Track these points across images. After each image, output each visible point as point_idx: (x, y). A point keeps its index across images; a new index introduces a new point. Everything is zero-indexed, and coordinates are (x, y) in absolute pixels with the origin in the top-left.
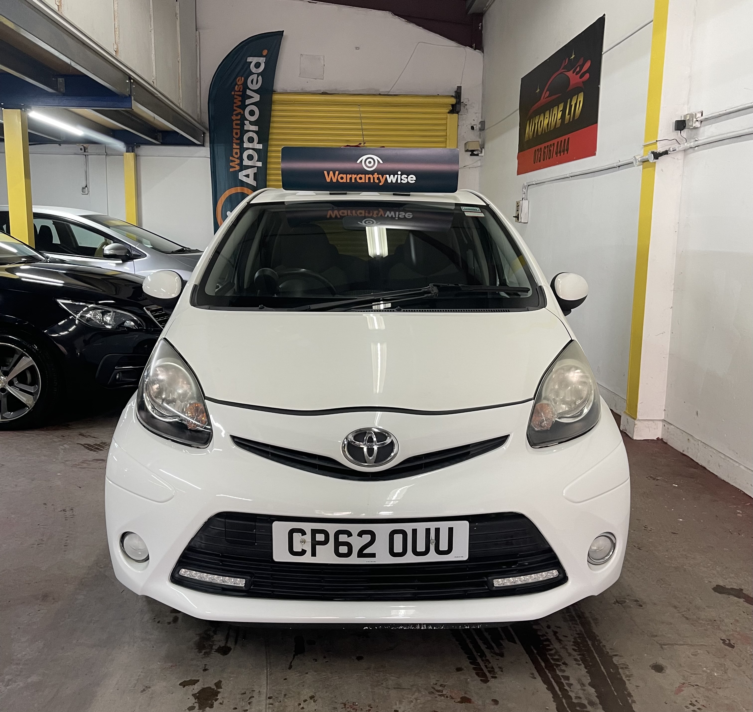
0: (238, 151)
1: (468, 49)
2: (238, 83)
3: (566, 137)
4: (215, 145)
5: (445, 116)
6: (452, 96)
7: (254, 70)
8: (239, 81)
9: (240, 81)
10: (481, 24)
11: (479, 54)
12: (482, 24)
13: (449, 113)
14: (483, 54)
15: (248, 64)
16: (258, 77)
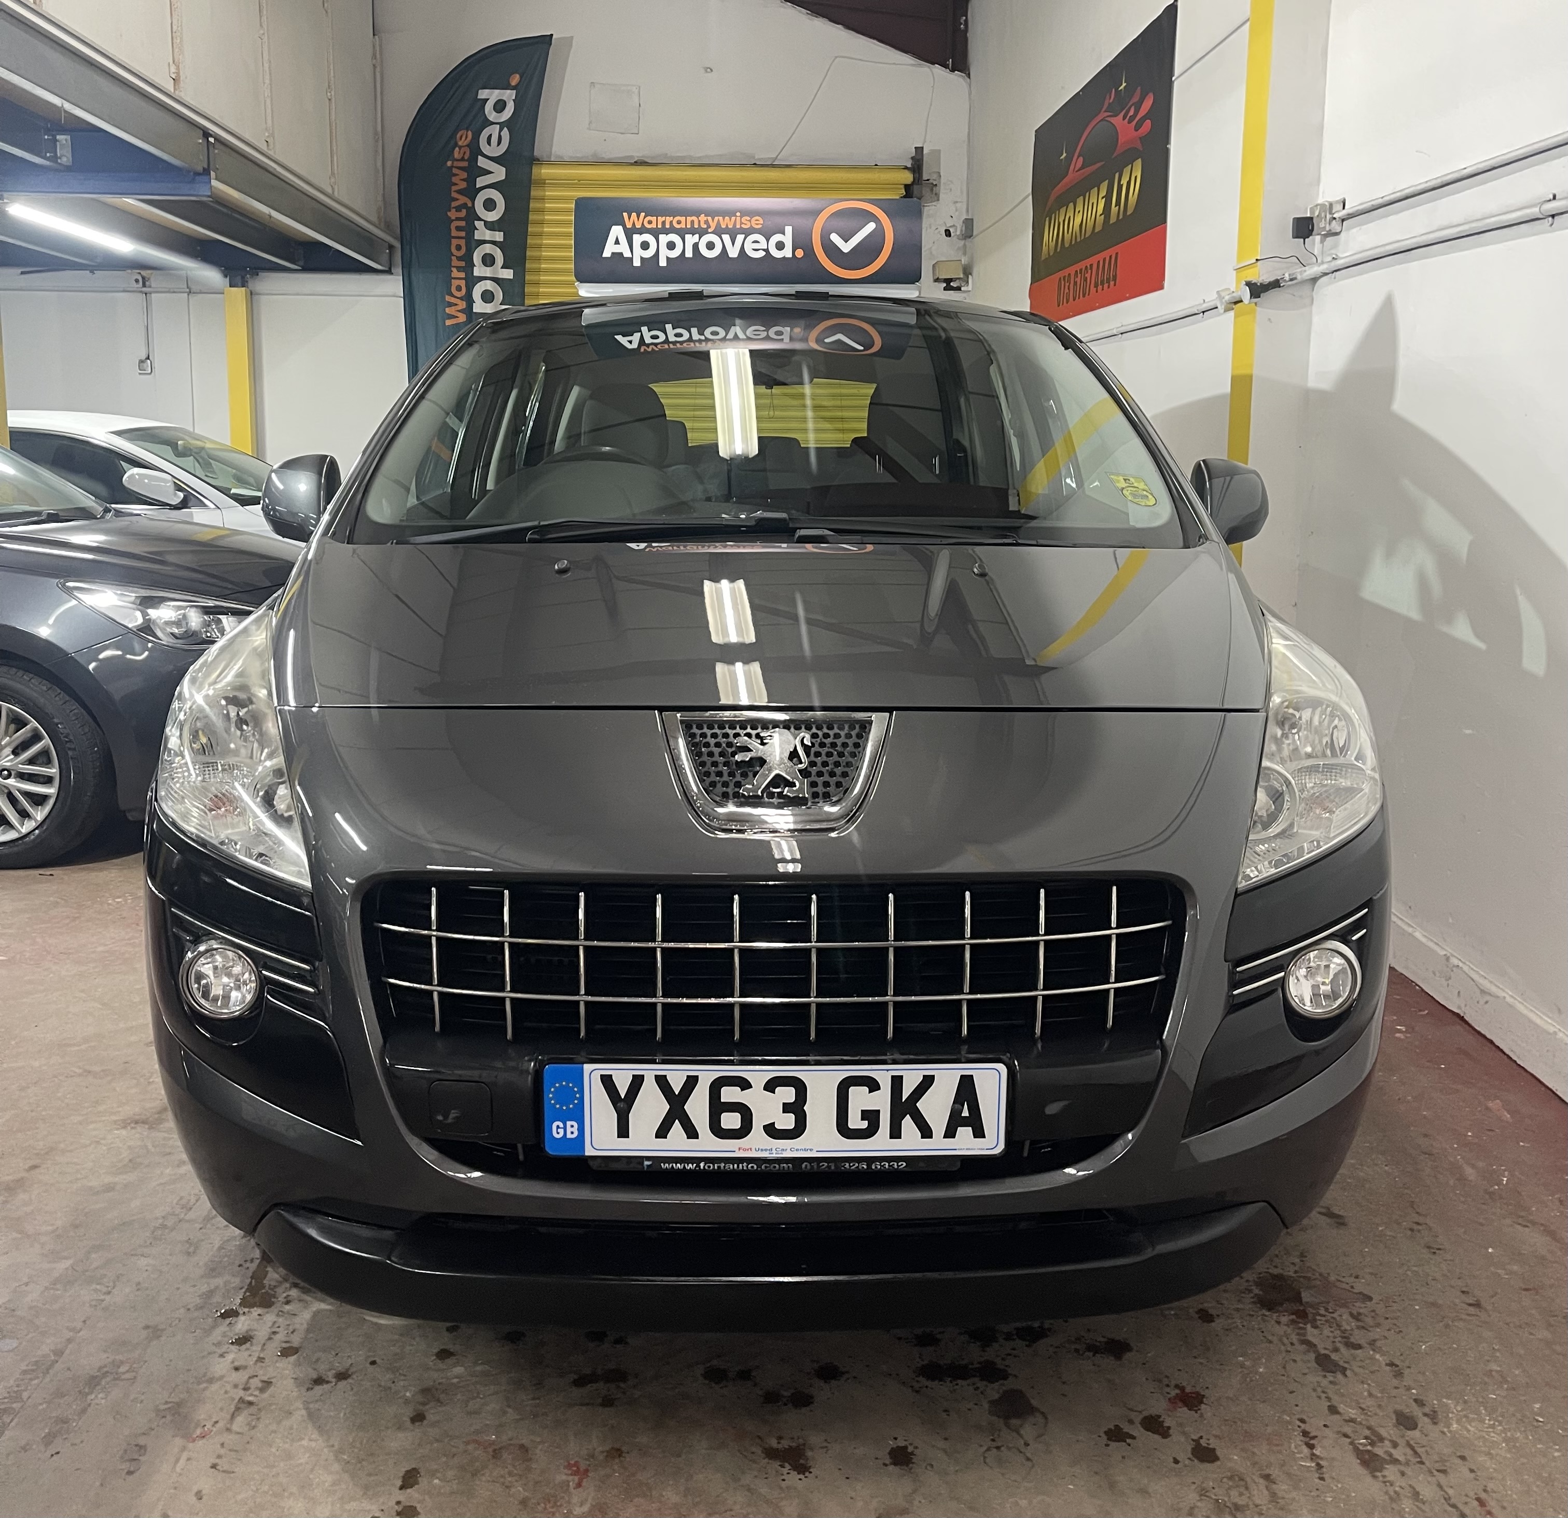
0: (463, 283)
1: (938, 70)
2: (460, 143)
3: (1112, 251)
4: (414, 271)
6: (906, 168)
7: (492, 116)
9: (463, 138)
10: (964, 18)
11: (960, 80)
12: (967, 16)
14: (967, 80)
15: (479, 104)
16: (501, 130)
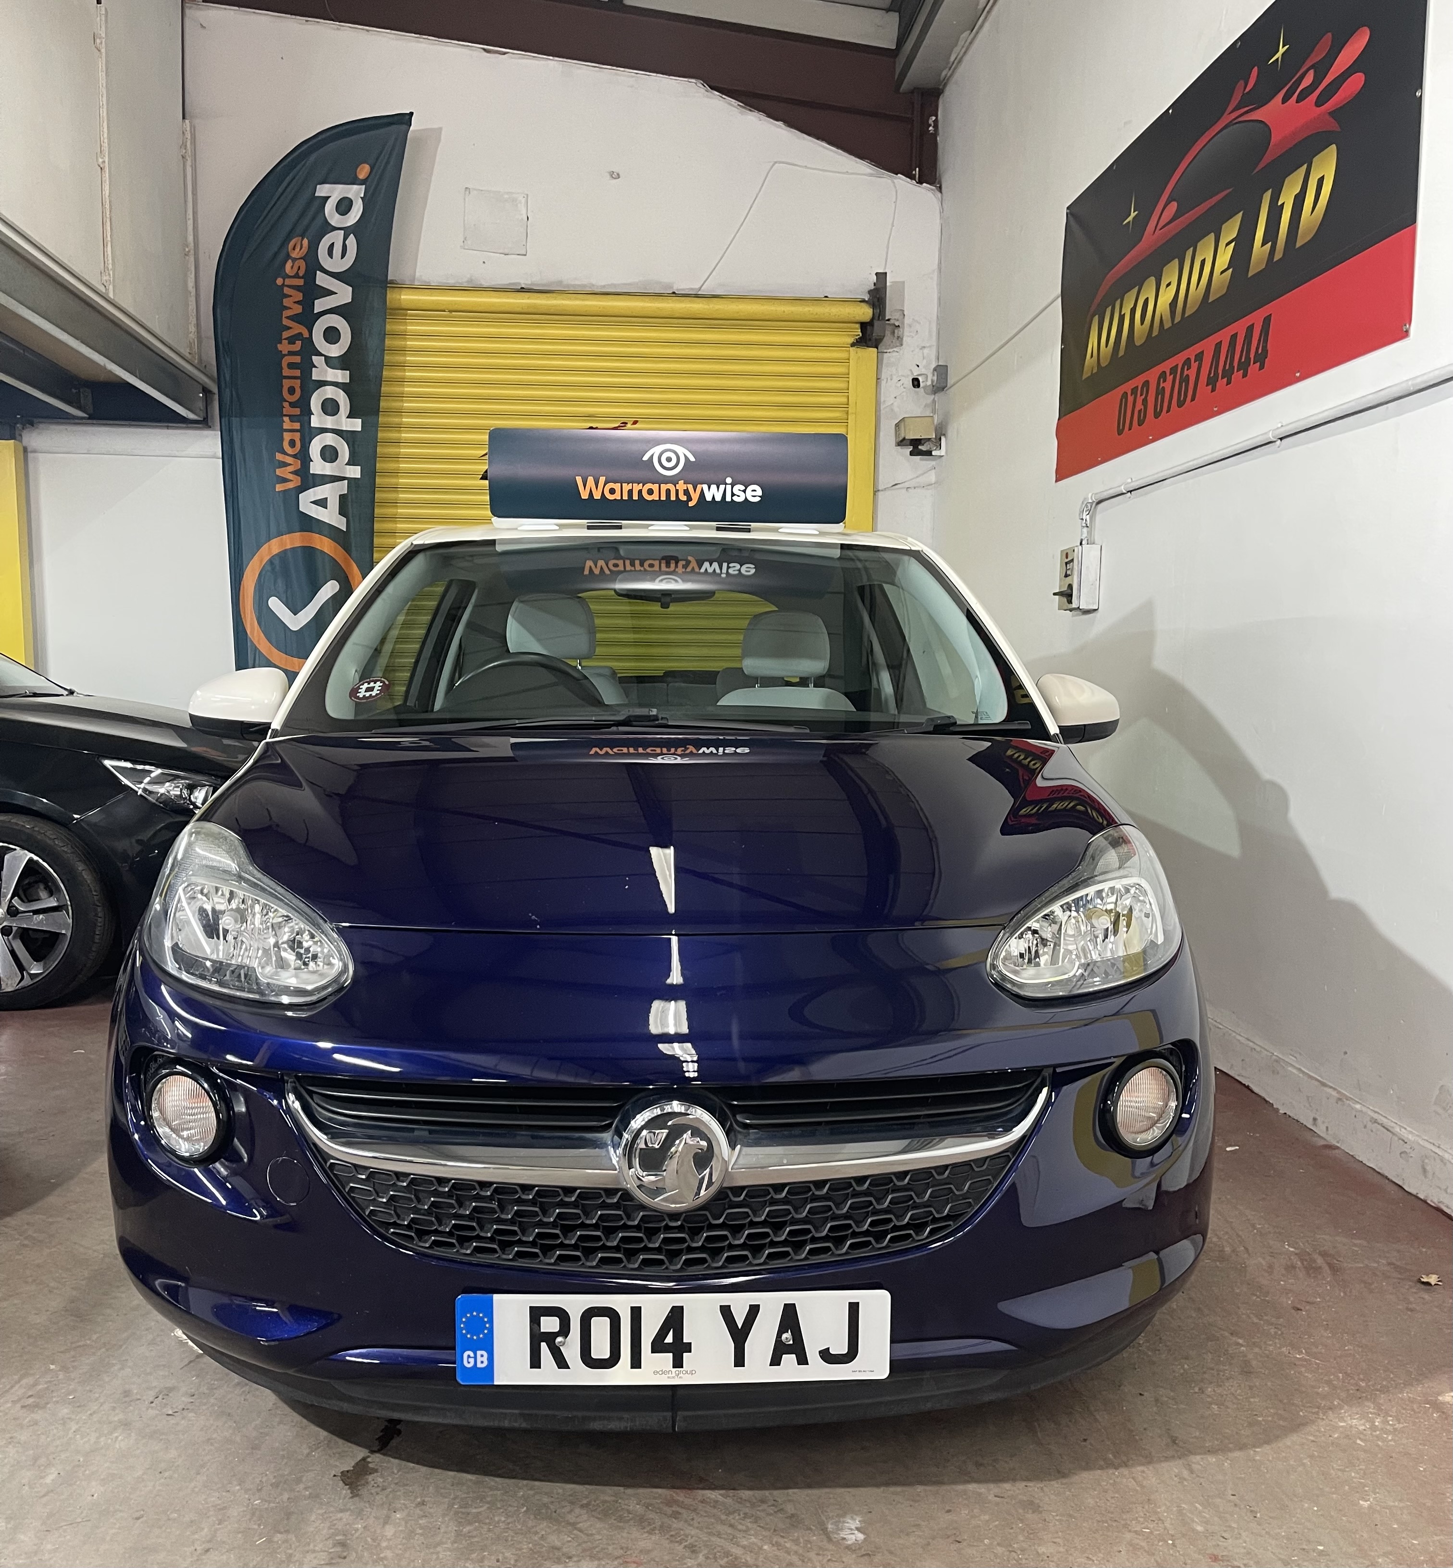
0: (297, 437)
1: (901, 181)
2: (294, 255)
4: (235, 421)
5: (844, 355)
6: (863, 301)
7: (335, 219)
8: (294, 249)
9: (297, 249)
10: (934, 118)
11: (930, 194)
12: (937, 116)
13: (853, 345)
14: (939, 195)
15: (316, 204)
16: (345, 239)
